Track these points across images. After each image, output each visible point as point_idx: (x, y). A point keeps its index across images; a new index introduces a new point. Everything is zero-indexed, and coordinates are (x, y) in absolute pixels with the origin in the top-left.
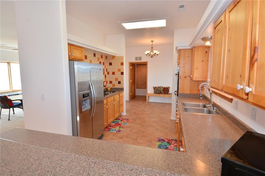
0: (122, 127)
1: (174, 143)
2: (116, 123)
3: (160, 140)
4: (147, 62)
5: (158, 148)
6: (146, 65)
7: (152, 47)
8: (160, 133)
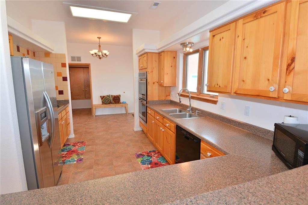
0: (82, 154)
1: (154, 155)
2: (68, 151)
3: (139, 156)
4: (90, 64)
5: (142, 164)
6: (88, 68)
7: (99, 46)
8: (133, 148)
